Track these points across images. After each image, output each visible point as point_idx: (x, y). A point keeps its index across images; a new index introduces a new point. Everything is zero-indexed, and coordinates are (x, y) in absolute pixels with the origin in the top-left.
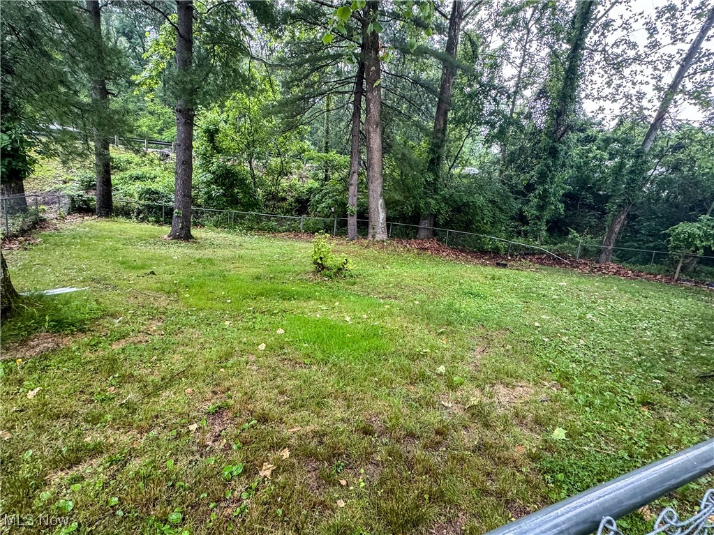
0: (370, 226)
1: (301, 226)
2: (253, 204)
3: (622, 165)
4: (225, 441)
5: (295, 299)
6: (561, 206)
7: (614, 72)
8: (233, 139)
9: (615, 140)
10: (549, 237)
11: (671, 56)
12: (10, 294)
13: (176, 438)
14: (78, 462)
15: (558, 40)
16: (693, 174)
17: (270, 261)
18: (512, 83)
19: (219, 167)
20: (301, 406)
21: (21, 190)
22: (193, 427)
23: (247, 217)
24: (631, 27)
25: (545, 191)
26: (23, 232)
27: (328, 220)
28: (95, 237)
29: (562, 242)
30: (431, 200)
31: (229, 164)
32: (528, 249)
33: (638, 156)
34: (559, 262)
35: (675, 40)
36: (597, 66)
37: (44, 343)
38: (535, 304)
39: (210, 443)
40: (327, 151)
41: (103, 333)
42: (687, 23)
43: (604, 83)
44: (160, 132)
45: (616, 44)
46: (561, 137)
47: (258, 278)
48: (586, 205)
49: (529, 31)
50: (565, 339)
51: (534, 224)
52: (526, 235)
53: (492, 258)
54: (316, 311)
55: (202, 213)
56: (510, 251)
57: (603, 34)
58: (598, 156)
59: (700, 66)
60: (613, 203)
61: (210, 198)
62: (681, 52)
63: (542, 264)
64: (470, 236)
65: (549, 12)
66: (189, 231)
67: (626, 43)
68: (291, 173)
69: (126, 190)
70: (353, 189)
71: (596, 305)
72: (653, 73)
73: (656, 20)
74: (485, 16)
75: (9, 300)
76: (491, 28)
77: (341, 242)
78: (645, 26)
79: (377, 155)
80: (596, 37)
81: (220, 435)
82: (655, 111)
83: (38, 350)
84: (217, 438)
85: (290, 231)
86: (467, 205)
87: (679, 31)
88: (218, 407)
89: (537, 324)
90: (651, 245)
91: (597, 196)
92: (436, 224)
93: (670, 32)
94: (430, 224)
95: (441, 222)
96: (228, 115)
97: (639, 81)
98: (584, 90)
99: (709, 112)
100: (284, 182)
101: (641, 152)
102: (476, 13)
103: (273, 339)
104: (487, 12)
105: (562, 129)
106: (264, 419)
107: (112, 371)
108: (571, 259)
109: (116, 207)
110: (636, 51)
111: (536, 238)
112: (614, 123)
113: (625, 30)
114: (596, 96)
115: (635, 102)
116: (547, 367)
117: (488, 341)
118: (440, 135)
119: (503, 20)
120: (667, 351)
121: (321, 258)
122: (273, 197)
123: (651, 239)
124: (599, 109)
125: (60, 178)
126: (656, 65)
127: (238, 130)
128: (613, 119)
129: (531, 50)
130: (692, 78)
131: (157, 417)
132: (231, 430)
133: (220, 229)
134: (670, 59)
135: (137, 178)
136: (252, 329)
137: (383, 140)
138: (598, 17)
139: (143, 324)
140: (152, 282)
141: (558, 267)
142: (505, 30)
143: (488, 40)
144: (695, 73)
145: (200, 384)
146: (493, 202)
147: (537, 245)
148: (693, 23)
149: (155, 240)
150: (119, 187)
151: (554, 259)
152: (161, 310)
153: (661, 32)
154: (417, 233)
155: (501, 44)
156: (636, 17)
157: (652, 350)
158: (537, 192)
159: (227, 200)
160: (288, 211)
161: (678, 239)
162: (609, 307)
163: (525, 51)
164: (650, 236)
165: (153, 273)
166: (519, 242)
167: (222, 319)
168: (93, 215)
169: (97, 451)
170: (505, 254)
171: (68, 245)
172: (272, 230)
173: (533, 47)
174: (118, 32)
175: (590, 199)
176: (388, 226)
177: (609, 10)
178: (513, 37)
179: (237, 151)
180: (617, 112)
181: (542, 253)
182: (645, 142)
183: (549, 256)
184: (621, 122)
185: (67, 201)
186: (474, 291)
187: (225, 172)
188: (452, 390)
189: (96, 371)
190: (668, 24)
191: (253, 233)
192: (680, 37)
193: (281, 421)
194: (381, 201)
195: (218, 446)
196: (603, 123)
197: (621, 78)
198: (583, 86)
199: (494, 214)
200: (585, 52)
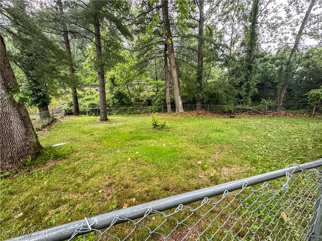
0: (176, 107)
1: (149, 110)
2: (130, 104)
3: (282, 69)
4: (111, 196)
5: (145, 139)
6: (256, 89)
7: (273, 30)
8: (121, 81)
9: (277, 59)
10: (253, 103)
11: (298, 20)
12: (39, 147)
13: (94, 196)
14: (59, 206)
15: (246, 22)
16: (316, 68)
17: (136, 125)
18: (229, 42)
19: (116, 92)
20: (142, 181)
21: (47, 109)
22: (100, 191)
23: (128, 109)
24: (278, 11)
25: (248, 84)
26: (49, 124)
27: (159, 107)
28: (73, 123)
29: (258, 105)
30: (199, 94)
31: (120, 90)
32: (244, 109)
33: (288, 64)
34: (259, 113)
35: (299, 13)
36: (265, 29)
37: (51, 164)
38: (245, 132)
39: (106, 197)
40: (157, 80)
41: (72, 159)
42: (303, 5)
43: (269, 36)
44: (95, 81)
45: (272, 19)
46: (252, 61)
47: (132, 133)
48: (268, 87)
49: (233, 20)
50: (256, 146)
51: (245, 98)
52: (242, 104)
53: (228, 114)
54: (152, 143)
55: (112, 110)
56: (236, 111)
57: (265, 16)
58: (271, 66)
59: (312, 21)
60: (280, 85)
61: (114, 104)
62: (302, 17)
63: (251, 115)
64: (218, 107)
65: (241, 11)
66: (107, 117)
67: (276, 18)
68: (144, 90)
69: (84, 104)
70: (168, 94)
71: (273, 130)
72: (291, 28)
73: (289, 6)
74: (214, 18)
75: (39, 150)
76: (217, 22)
77: (166, 115)
78: (284, 9)
79: (176, 79)
80: (262, 18)
81: (110, 194)
82: (293, 44)
83: (49, 166)
84: (109, 195)
85: (145, 113)
86: (215, 94)
87: (300, 9)
88: (110, 183)
89: (244, 140)
90: (300, 101)
91: (272, 83)
92: (203, 103)
93: (296, 10)
94: (201, 104)
95: (205, 102)
96: (118, 72)
97: (285, 32)
98: (260, 40)
99: (320, 40)
100: (142, 94)
101: (289, 62)
102: (210, 17)
103: (134, 155)
104: (215, 16)
105: (252, 57)
106: (127, 187)
107: (74, 172)
108: (264, 111)
109: (81, 111)
110: (282, 20)
111: (247, 104)
112: (275, 52)
113: (275, 13)
114: (266, 42)
115: (284, 42)
116: (247, 158)
117: (222, 149)
118: (200, 67)
119: (222, 18)
120: (304, 147)
121: (155, 122)
122: (138, 100)
123: (300, 99)
124: (269, 47)
125: (61, 103)
126: (291, 24)
127: (122, 77)
128: (275, 50)
129: (236, 28)
130: (309, 27)
131: (88, 188)
132: (114, 191)
133: (118, 115)
134: (298, 21)
135: (88, 100)
136: (127, 153)
137: (178, 73)
138: (262, 10)
139: (87, 154)
140: (92, 138)
141: (258, 115)
142: (223, 22)
143: (217, 27)
144: (310, 24)
145: (105, 175)
146: (226, 92)
147: (247, 107)
148: (306, 4)
149: (94, 122)
150: (82, 104)
151: (256, 112)
152: (94, 148)
153: (292, 10)
154: (196, 108)
155: (223, 27)
156: (279, 6)
157: (298, 147)
158: (244, 85)
159: (120, 104)
160: (144, 105)
161: (311, 97)
162: (279, 130)
163: (233, 28)
164: (300, 97)
165: (93, 135)
166: (239, 106)
167: (116, 149)
168: (73, 115)
169: (65, 202)
170: (234, 112)
171: (64, 127)
172: (138, 113)
173: (236, 26)
174: (77, 48)
175: (269, 85)
176: (183, 107)
177: (266, 6)
178: (227, 23)
179: (123, 85)
180: (277, 47)
181: (250, 110)
182: (290, 58)
183: (253, 111)
184: (279, 51)
185: (64, 111)
186: (218, 129)
187: (118, 93)
188: (204, 171)
189: (68, 173)
190: (295, 6)
191: (131, 115)
192: (301, 11)
193: (133, 187)
194: (179, 97)
195: (109, 198)
196: (271, 52)
197: (276, 33)
198: (260, 38)
199: (227, 96)
200: (258, 25)
